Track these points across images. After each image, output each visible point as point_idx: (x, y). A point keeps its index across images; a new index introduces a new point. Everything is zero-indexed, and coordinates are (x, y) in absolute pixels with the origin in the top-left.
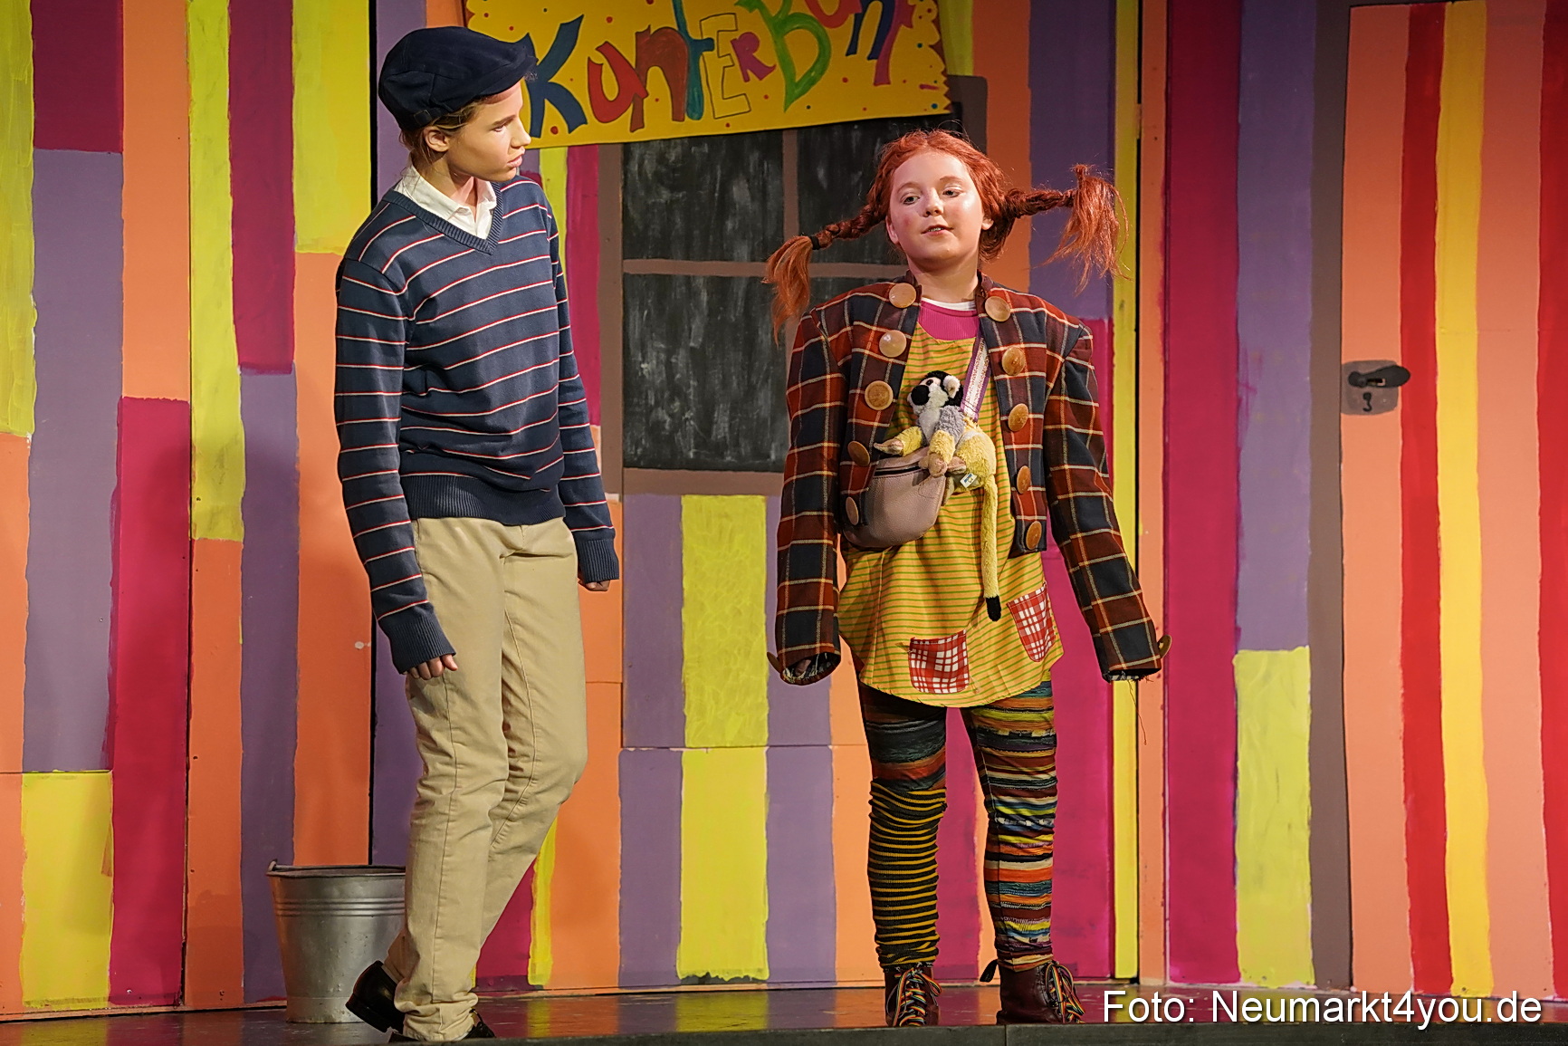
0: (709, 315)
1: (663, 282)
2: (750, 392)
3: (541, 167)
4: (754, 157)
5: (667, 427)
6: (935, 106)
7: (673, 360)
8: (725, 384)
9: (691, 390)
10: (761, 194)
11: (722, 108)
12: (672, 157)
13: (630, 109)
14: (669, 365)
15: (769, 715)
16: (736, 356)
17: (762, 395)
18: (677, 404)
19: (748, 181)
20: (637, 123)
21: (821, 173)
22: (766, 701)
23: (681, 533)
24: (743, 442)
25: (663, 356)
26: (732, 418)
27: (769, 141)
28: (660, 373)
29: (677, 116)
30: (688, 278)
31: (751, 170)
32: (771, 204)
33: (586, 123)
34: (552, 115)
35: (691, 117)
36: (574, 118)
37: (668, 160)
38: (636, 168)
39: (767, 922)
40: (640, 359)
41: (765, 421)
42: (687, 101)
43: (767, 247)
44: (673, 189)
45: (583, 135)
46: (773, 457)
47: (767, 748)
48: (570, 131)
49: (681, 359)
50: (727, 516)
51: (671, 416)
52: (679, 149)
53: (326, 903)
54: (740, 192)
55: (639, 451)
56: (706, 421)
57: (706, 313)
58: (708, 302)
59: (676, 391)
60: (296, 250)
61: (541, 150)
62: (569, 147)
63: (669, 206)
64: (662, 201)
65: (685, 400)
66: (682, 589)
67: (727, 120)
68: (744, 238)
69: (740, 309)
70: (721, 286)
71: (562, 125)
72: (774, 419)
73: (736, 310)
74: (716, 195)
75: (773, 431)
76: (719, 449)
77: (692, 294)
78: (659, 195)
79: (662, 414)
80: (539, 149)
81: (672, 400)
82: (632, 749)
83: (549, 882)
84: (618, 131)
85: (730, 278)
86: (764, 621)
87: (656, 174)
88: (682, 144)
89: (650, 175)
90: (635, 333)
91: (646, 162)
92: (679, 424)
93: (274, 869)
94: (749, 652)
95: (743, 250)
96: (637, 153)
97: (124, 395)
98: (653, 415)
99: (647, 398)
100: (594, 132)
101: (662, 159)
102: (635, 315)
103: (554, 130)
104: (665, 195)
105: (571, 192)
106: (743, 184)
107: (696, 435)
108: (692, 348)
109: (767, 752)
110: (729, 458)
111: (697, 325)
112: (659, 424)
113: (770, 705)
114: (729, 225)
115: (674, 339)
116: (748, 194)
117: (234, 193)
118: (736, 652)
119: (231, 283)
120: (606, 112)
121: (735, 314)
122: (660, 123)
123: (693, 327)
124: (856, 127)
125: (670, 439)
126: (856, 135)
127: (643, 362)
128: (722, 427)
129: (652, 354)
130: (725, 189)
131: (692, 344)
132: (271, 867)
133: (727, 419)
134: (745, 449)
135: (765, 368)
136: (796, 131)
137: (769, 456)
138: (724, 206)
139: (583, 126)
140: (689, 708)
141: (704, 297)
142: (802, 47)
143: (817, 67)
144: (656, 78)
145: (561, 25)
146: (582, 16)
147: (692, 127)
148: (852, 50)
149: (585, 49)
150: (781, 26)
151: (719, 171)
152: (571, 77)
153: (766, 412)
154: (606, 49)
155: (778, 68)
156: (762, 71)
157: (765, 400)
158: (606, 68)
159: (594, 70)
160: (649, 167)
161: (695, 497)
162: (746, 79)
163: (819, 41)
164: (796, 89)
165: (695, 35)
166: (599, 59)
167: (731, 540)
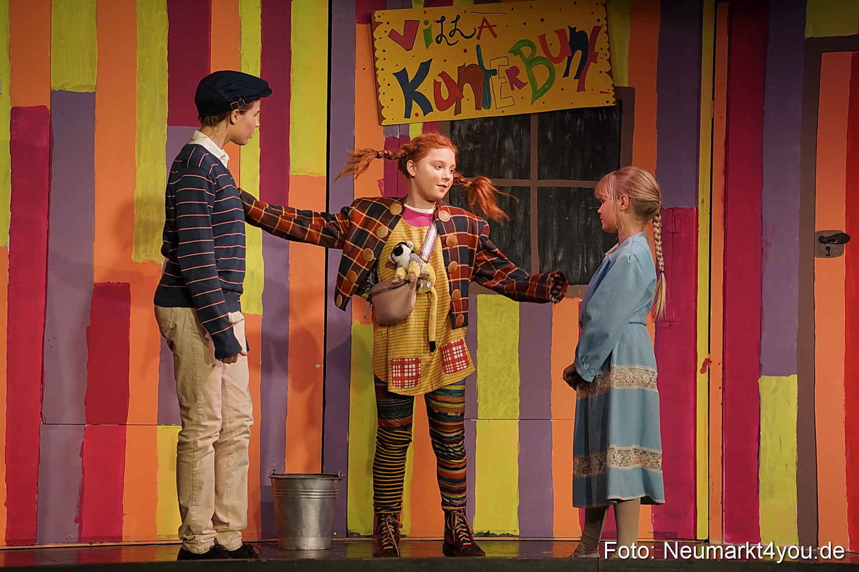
2: (512, 243)
3: (410, 133)
4: (516, 127)
6: (607, 102)
10: (519, 145)
11: (500, 103)
12: (475, 127)
13: (454, 104)
15: (520, 404)
17: (518, 245)
19: (513, 139)
20: (458, 111)
21: (550, 135)
22: (518, 397)
23: (477, 312)
27: (524, 119)
29: (478, 107)
31: (514, 134)
32: (524, 150)
33: (432, 111)
34: (416, 107)
35: (485, 108)
36: (427, 109)
37: (473, 129)
38: (457, 133)
39: (518, 507)
41: (520, 258)
42: (483, 100)
43: (523, 173)
44: (475, 143)
45: (431, 117)
47: (519, 420)
48: (424, 115)
50: (499, 305)
52: (478, 123)
53: (296, 492)
54: (509, 145)
60: (290, 174)
61: (411, 125)
62: (424, 123)
63: (473, 152)
64: (470, 149)
66: (477, 340)
67: (503, 109)
68: (510, 167)
71: (421, 112)
72: (524, 258)
73: (505, 202)
74: (497, 146)
75: (523, 263)
78: (468, 146)
80: (409, 124)
83: (410, 484)
84: (448, 115)
86: (518, 357)
87: (467, 136)
88: (480, 121)
89: (463, 137)
91: (462, 130)
93: (273, 474)
94: (510, 372)
95: (510, 173)
96: (457, 125)
100: (436, 115)
101: (470, 128)
103: (417, 115)
104: (471, 146)
106: (510, 140)
109: (519, 422)
113: (520, 398)
114: (503, 161)
116: (512, 145)
117: (261, 146)
118: (503, 372)
119: (259, 190)
120: (443, 105)
122: (469, 111)
124: (568, 112)
126: (567, 117)
130: (501, 143)
132: (272, 473)
135: (519, 232)
136: (537, 114)
138: (501, 151)
139: (431, 112)
140: (480, 400)
142: (541, 73)
143: (548, 83)
144: (467, 89)
145: (421, 63)
146: (432, 59)
147: (484, 113)
148: (566, 74)
149: (433, 75)
150: (531, 63)
151: (498, 136)
152: (426, 88)
153: (520, 253)
154: (443, 75)
155: (529, 83)
156: (521, 85)
157: (519, 247)
158: (443, 84)
159: (437, 85)
160: (463, 132)
161: (484, 295)
162: (513, 89)
163: (550, 70)
164: (538, 94)
165: (487, 68)
166: (440, 80)
167: (502, 317)
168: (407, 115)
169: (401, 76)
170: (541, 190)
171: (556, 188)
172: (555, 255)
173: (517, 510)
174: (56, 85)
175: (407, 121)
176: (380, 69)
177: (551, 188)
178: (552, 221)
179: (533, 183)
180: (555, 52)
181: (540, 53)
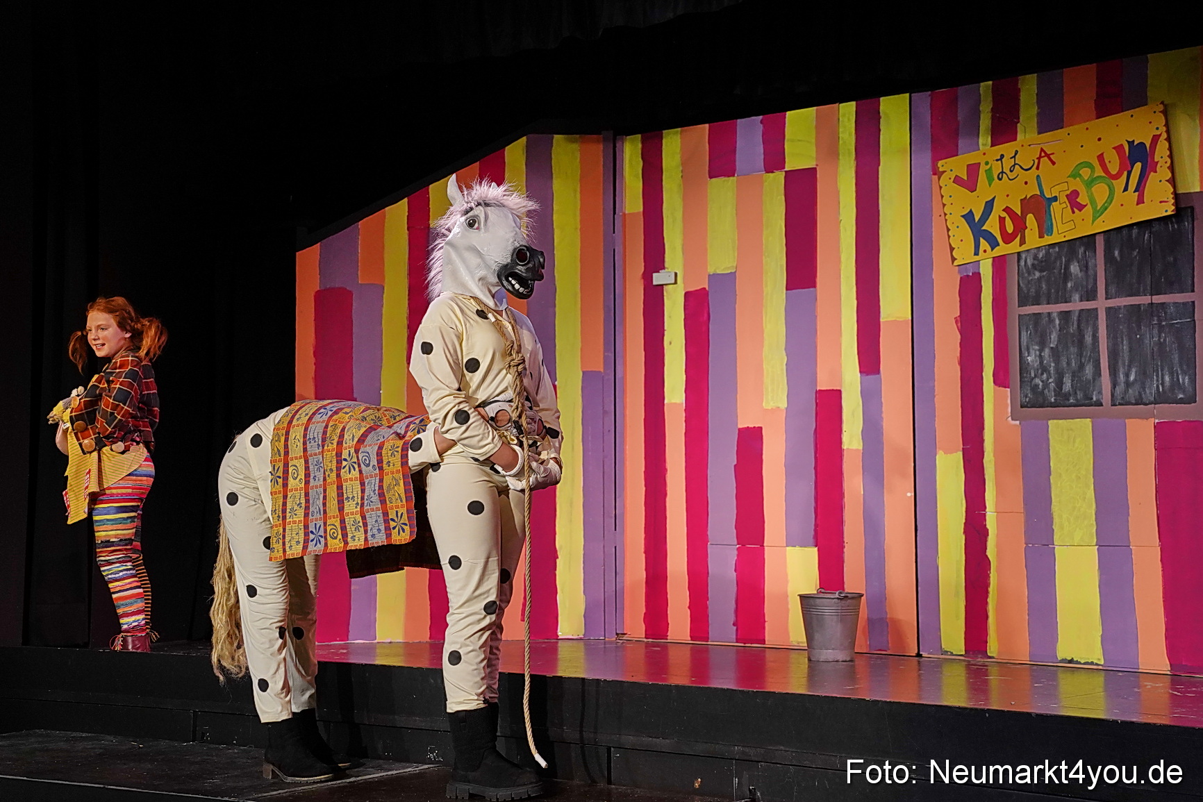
0: (1060, 331)
1: (1037, 316)
2: (1081, 367)
3: (981, 269)
4: (1081, 250)
5: (1040, 387)
6: (1167, 211)
7: (1043, 354)
8: (1069, 364)
9: (1052, 368)
10: (1085, 268)
11: (1062, 228)
12: (1041, 255)
13: (1019, 236)
14: (1040, 356)
15: (1096, 530)
16: (1073, 349)
17: (1087, 368)
18: (1045, 375)
19: (1078, 262)
20: (1022, 242)
21: (1116, 253)
22: (1094, 523)
23: (1048, 439)
24: (1078, 392)
25: (1038, 353)
26: (1072, 381)
27: (1087, 241)
28: (1036, 361)
29: (1041, 236)
30: (1049, 313)
31: (1080, 256)
32: (1091, 272)
33: (999, 245)
34: (984, 244)
35: (1047, 235)
36: (994, 244)
37: (1038, 257)
38: (1023, 263)
39: (1102, 635)
40: (1027, 355)
41: (1090, 381)
42: (1045, 228)
43: (1090, 295)
44: (1041, 271)
45: (998, 252)
46: (1094, 399)
47: (1097, 547)
48: (992, 250)
49: (1047, 352)
50: (1071, 430)
51: (1042, 382)
52: (1044, 251)
54: (1074, 268)
55: (1027, 400)
56: (1060, 384)
57: (1058, 329)
58: (1059, 324)
59: (1044, 369)
60: (881, 320)
61: (981, 262)
62: (994, 258)
63: (1040, 279)
64: (1036, 277)
65: (1049, 374)
66: (1050, 467)
67: (1065, 234)
68: (1077, 290)
69: (1075, 326)
70: (1065, 315)
71: (988, 248)
72: (1094, 380)
73: (1073, 327)
74: (1063, 271)
75: (1094, 386)
76: (1067, 396)
77: (1051, 321)
78: (1034, 274)
79: (1037, 381)
80: (979, 261)
81: (1042, 374)
82: (1030, 545)
84: (1014, 247)
85: (1070, 311)
86: (1092, 482)
87: (1033, 265)
88: (1045, 249)
89: (1029, 266)
90: (1024, 344)
91: (1028, 259)
92: (1046, 385)
94: (1086, 498)
95: (1076, 297)
96: (1023, 256)
97: (818, 389)
98: (1033, 383)
99: (1030, 374)
100: (1003, 249)
101: (1035, 258)
102: (1024, 334)
103: (985, 251)
104: (1037, 274)
105: (994, 279)
106: (1076, 264)
107: (1055, 390)
108: (1052, 348)
109: (1096, 549)
110: (1072, 401)
111: (1054, 336)
112: (1037, 386)
113: (1097, 524)
114: (1069, 285)
115: (1043, 344)
116: (1078, 268)
117: (857, 299)
118: (1078, 498)
120: (1008, 238)
121: (1073, 329)
122: (1033, 239)
123: (1052, 337)
124: (1134, 226)
125: (1042, 392)
126: (1135, 232)
127: (1028, 356)
128: (1067, 386)
129: (1032, 352)
130: (1067, 268)
131: (1052, 345)
133: (1070, 381)
134: (1080, 395)
135: (1088, 355)
136: (1102, 234)
137: (1092, 399)
138: (1067, 276)
139: (998, 247)
140: (1055, 526)
141: (1057, 322)
142: (1100, 192)
143: (1109, 200)
144: (1031, 220)
145: (986, 202)
146: (995, 197)
147: (1049, 240)
148: (1126, 189)
149: (997, 211)
150: (1090, 184)
151: (1064, 259)
152: (992, 226)
153: (1090, 377)
154: (1007, 210)
155: (1089, 205)
156: (1081, 207)
157: (1089, 370)
158: (1008, 219)
159: (1002, 220)
160: (1029, 263)
161: (1055, 421)
162: (1073, 212)
163: (1109, 188)
164: (1098, 214)
165: (1048, 196)
166: (1004, 214)
167: (1074, 442)
168: (976, 254)
169: (969, 217)
170: (1109, 310)
171: (1125, 306)
172: (1127, 375)
173: (1100, 639)
174: (711, 270)
175: (977, 258)
176: (948, 214)
177: (1119, 308)
178: (1122, 340)
179: (1101, 304)
180: (1114, 168)
181: (1099, 172)
